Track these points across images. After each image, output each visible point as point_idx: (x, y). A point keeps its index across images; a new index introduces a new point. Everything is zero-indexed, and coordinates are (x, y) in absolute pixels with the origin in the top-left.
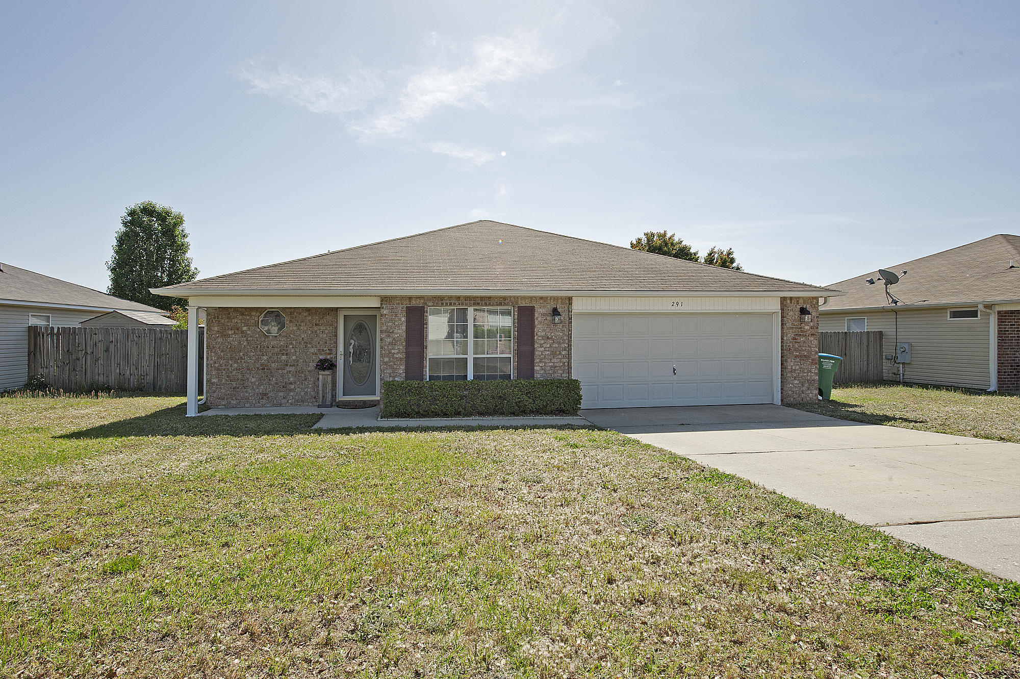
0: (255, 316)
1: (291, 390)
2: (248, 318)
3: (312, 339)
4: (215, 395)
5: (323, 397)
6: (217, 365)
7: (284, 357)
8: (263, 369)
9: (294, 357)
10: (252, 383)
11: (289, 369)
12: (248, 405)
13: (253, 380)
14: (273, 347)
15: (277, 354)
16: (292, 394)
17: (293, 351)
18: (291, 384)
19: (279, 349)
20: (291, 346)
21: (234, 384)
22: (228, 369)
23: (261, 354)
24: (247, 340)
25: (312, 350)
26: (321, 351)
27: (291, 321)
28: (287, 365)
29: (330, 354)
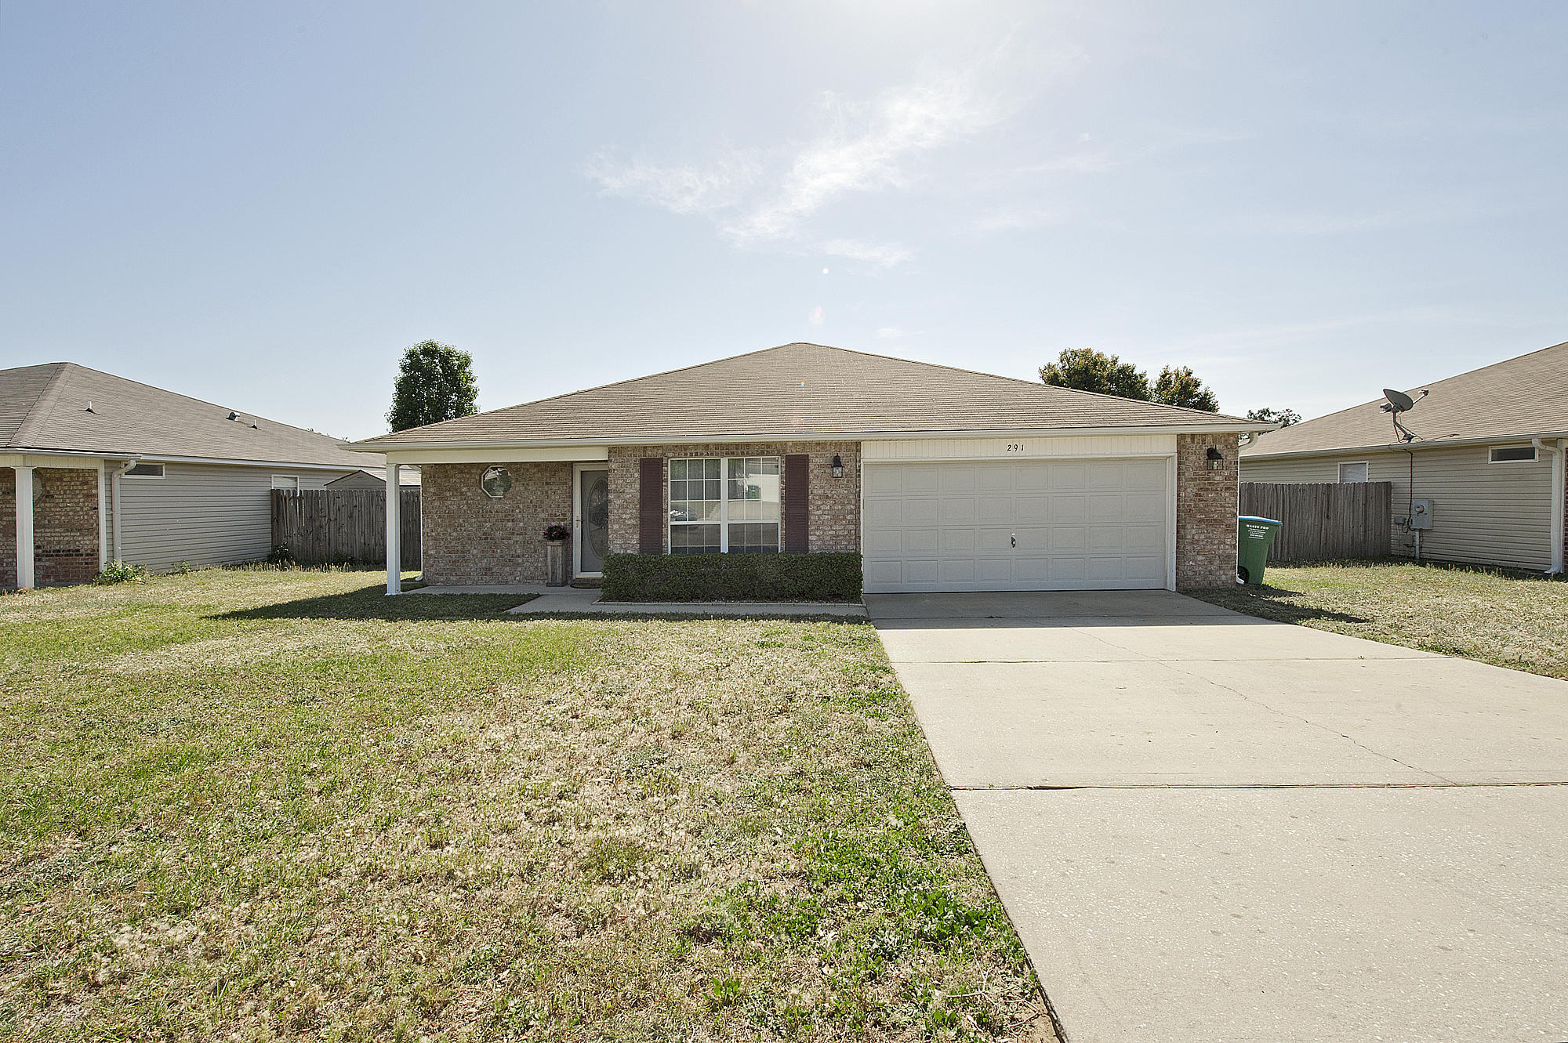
0: (476, 474)
1: (518, 565)
2: (468, 476)
3: (542, 502)
4: (433, 570)
5: (553, 573)
6: (433, 534)
7: (510, 524)
8: (486, 538)
9: (521, 524)
10: (473, 555)
11: (516, 538)
12: (469, 582)
13: (475, 552)
14: (497, 512)
15: (502, 520)
16: (520, 569)
17: (520, 516)
18: (519, 556)
19: (504, 514)
20: (518, 511)
21: (453, 556)
22: (447, 539)
23: (483, 520)
24: (467, 503)
25: (542, 515)
26: (553, 516)
27: (517, 480)
28: (513, 534)
29: (563, 520)
